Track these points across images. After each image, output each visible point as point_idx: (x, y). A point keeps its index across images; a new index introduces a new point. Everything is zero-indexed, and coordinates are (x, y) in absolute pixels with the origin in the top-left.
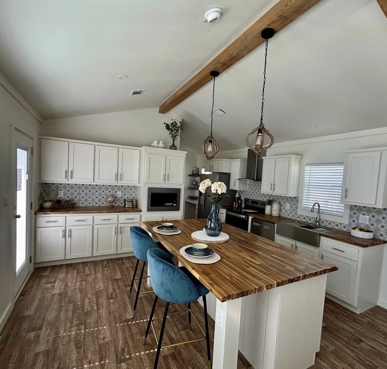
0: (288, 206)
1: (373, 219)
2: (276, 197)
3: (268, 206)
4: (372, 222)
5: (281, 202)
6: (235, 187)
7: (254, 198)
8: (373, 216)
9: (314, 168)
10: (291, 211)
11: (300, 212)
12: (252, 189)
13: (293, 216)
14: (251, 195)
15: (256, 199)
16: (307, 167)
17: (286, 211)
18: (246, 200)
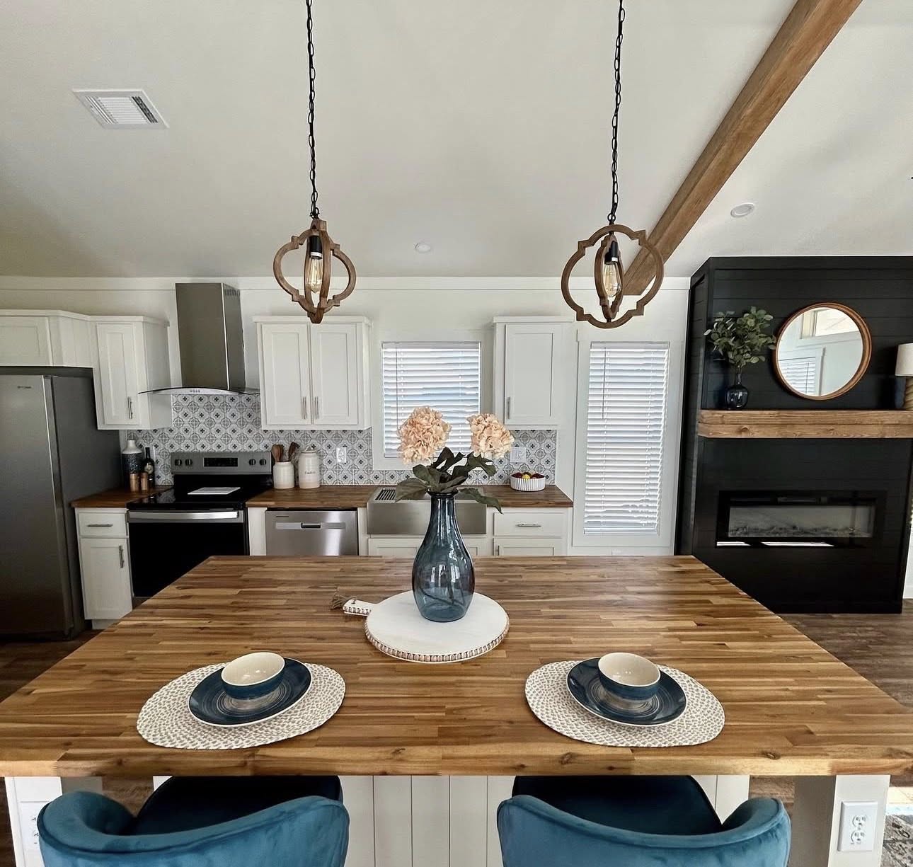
0: (341, 455)
1: (533, 451)
2: (298, 436)
3: (283, 466)
4: (532, 457)
5: (318, 445)
6: (130, 422)
7: (211, 448)
8: (533, 446)
9: (405, 352)
10: (354, 467)
11: (379, 465)
12: (194, 419)
13: (361, 477)
14: (195, 438)
15: (222, 450)
16: (384, 350)
17: (338, 468)
18: (177, 460)
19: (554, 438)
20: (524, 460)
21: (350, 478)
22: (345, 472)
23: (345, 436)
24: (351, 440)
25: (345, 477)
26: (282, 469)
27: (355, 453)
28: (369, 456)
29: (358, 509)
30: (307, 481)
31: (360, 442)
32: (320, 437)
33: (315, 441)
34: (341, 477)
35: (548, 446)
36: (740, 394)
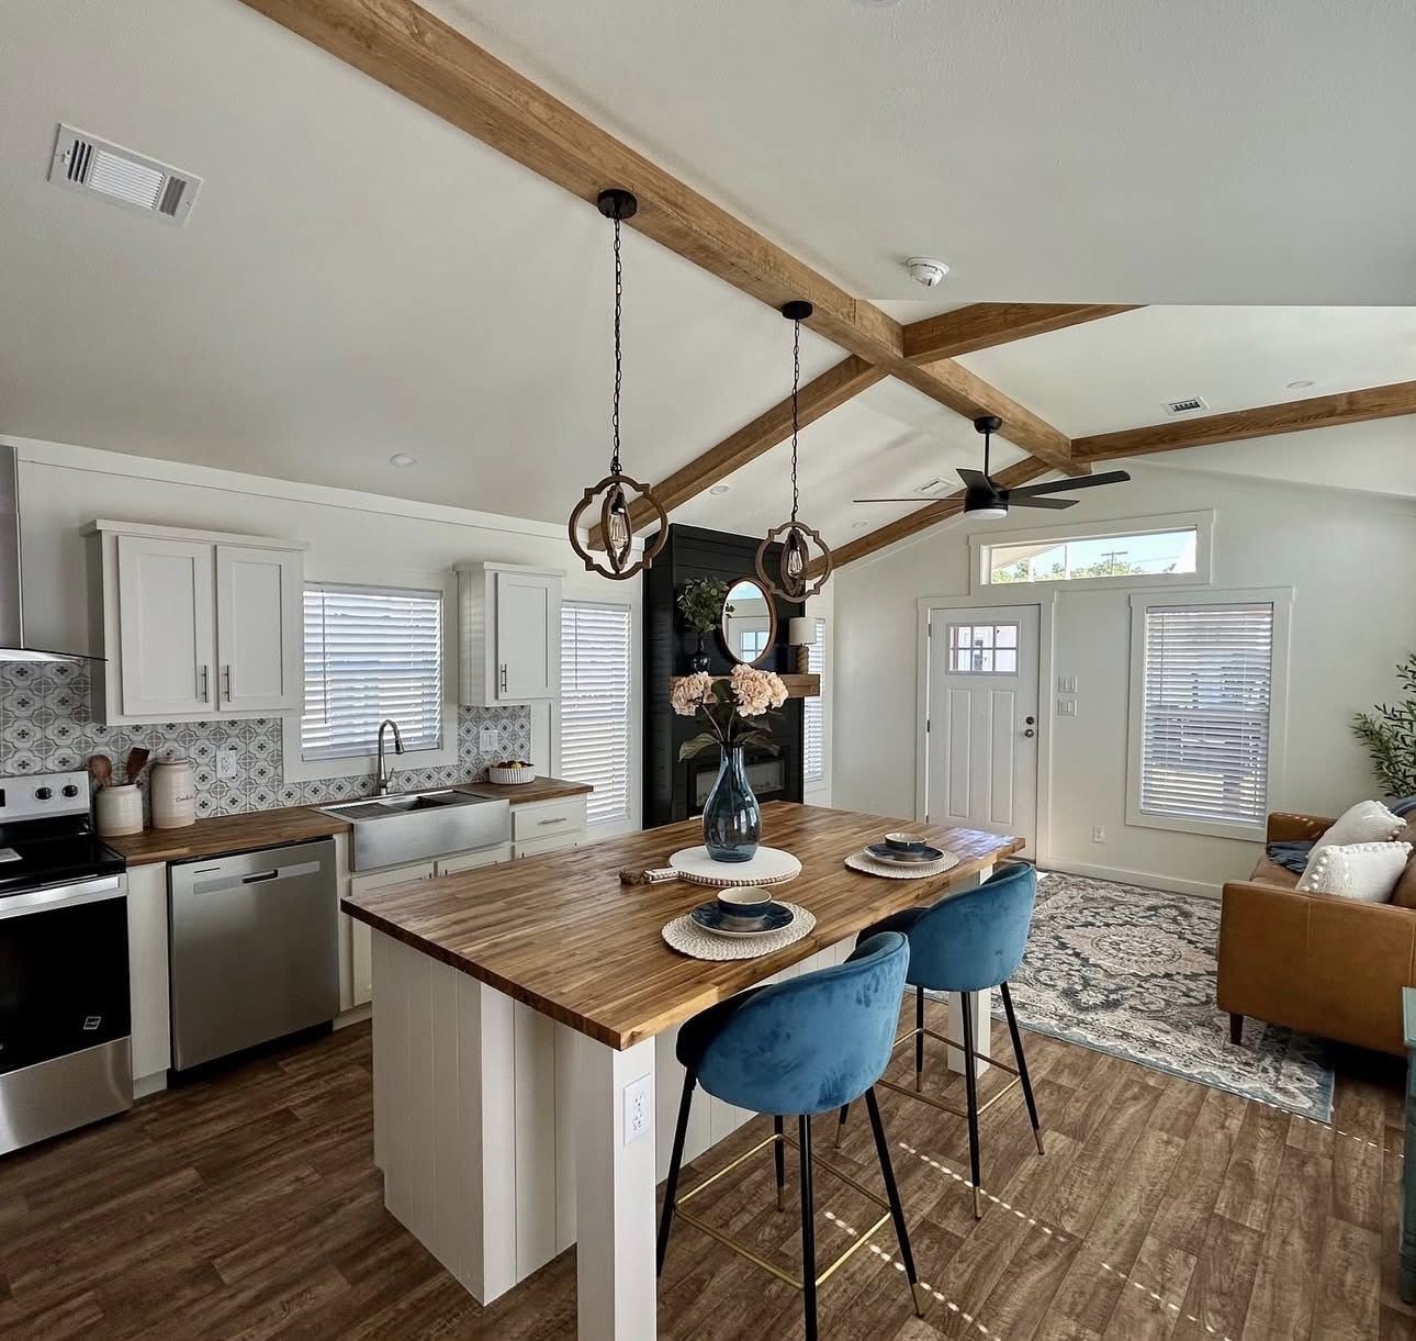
19: (528, 716)
20: (496, 747)
21: (243, 800)
22: (234, 793)
23: (234, 731)
24: (245, 738)
25: (234, 801)
26: (121, 799)
27: (250, 758)
28: (278, 759)
29: (334, 837)
30: (176, 815)
31: (262, 739)
32: (184, 736)
33: (176, 745)
34: (224, 802)
35: (522, 727)
36: (705, 661)
